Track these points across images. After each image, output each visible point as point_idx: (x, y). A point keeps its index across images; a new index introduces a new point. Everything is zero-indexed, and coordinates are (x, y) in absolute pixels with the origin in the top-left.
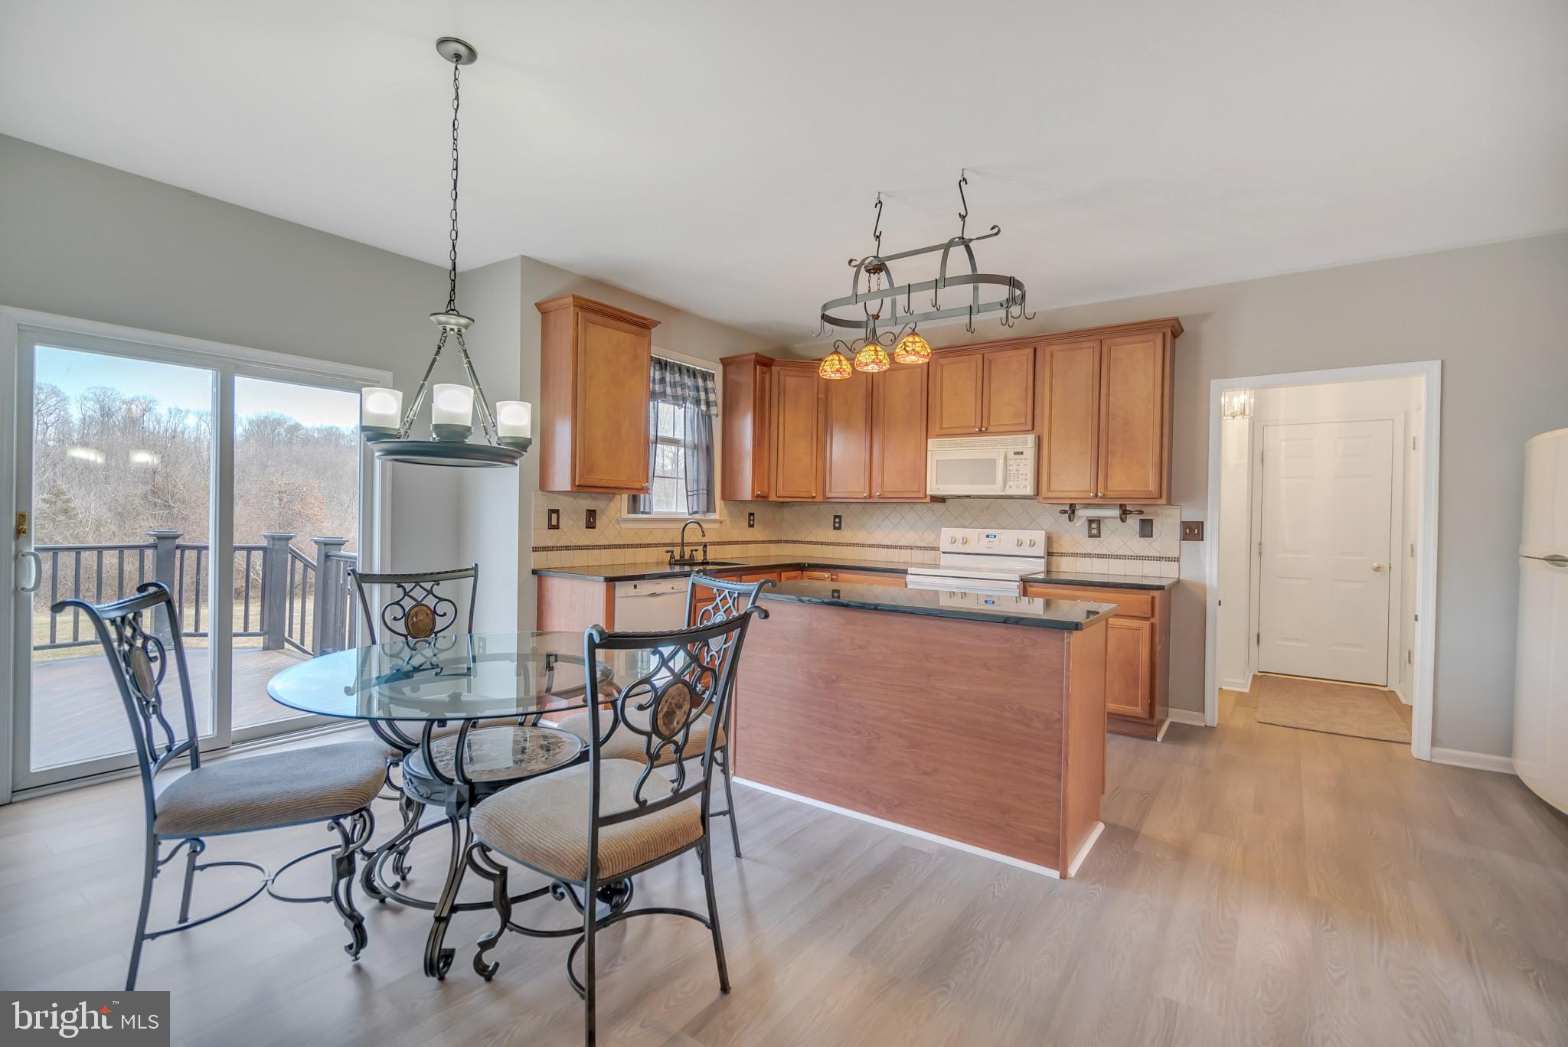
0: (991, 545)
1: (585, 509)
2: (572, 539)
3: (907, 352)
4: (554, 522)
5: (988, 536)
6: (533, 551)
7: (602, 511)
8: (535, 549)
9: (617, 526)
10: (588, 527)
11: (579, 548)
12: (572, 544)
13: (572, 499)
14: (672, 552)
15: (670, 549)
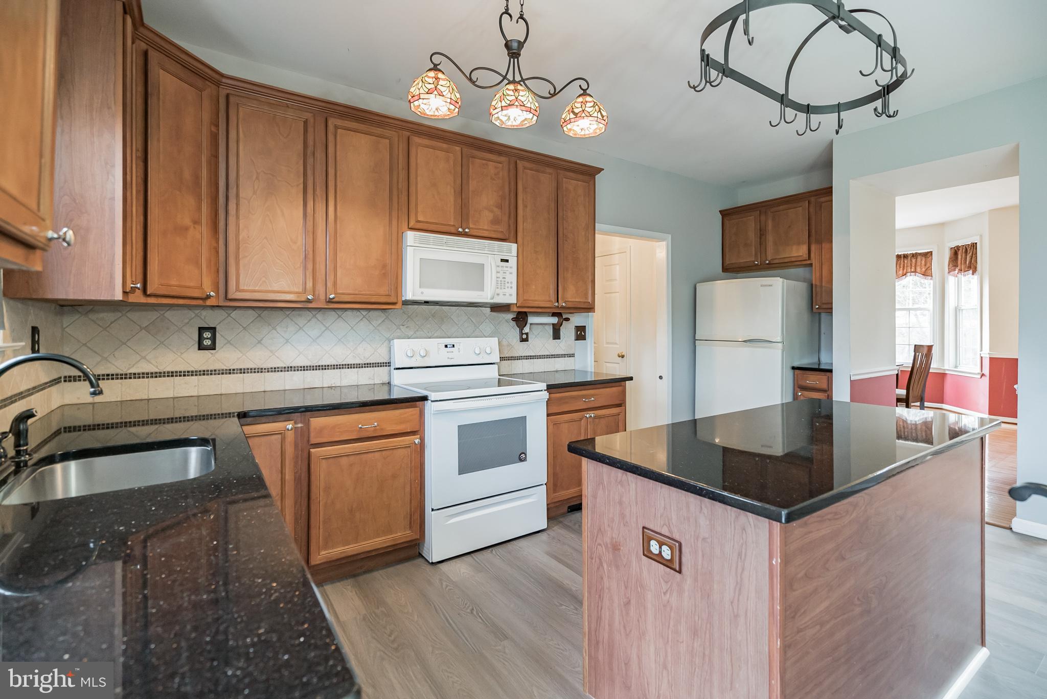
0: (450, 355)
3: (576, 114)
5: (446, 346)
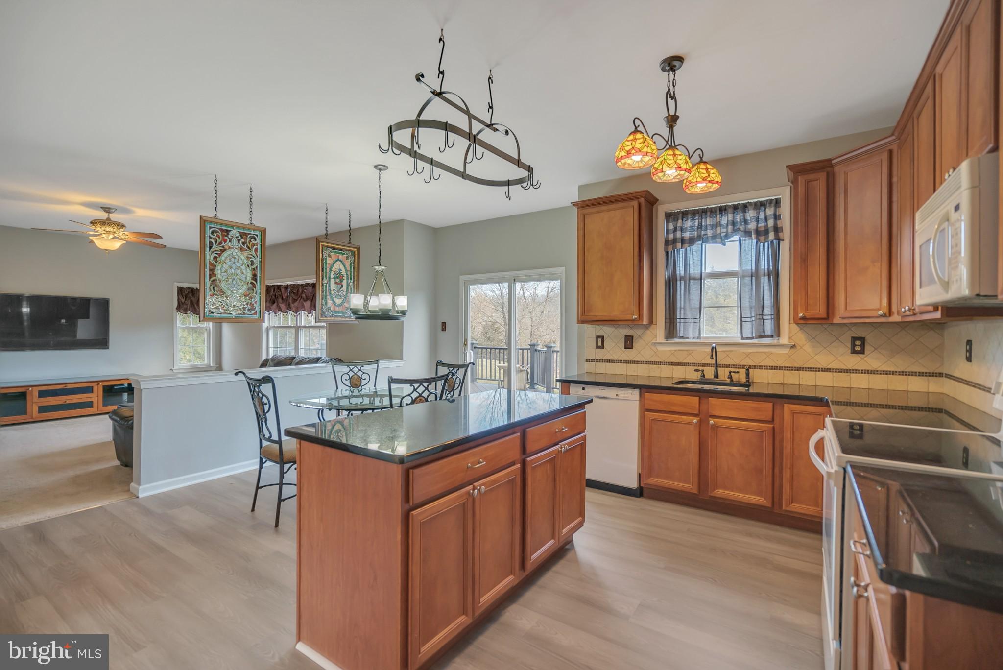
1: (624, 335)
2: (614, 355)
4: (600, 344)
6: (586, 361)
7: (639, 336)
8: (588, 360)
9: (653, 348)
10: (626, 348)
11: (620, 362)
12: (614, 359)
13: (614, 329)
14: (703, 371)
15: (701, 368)
